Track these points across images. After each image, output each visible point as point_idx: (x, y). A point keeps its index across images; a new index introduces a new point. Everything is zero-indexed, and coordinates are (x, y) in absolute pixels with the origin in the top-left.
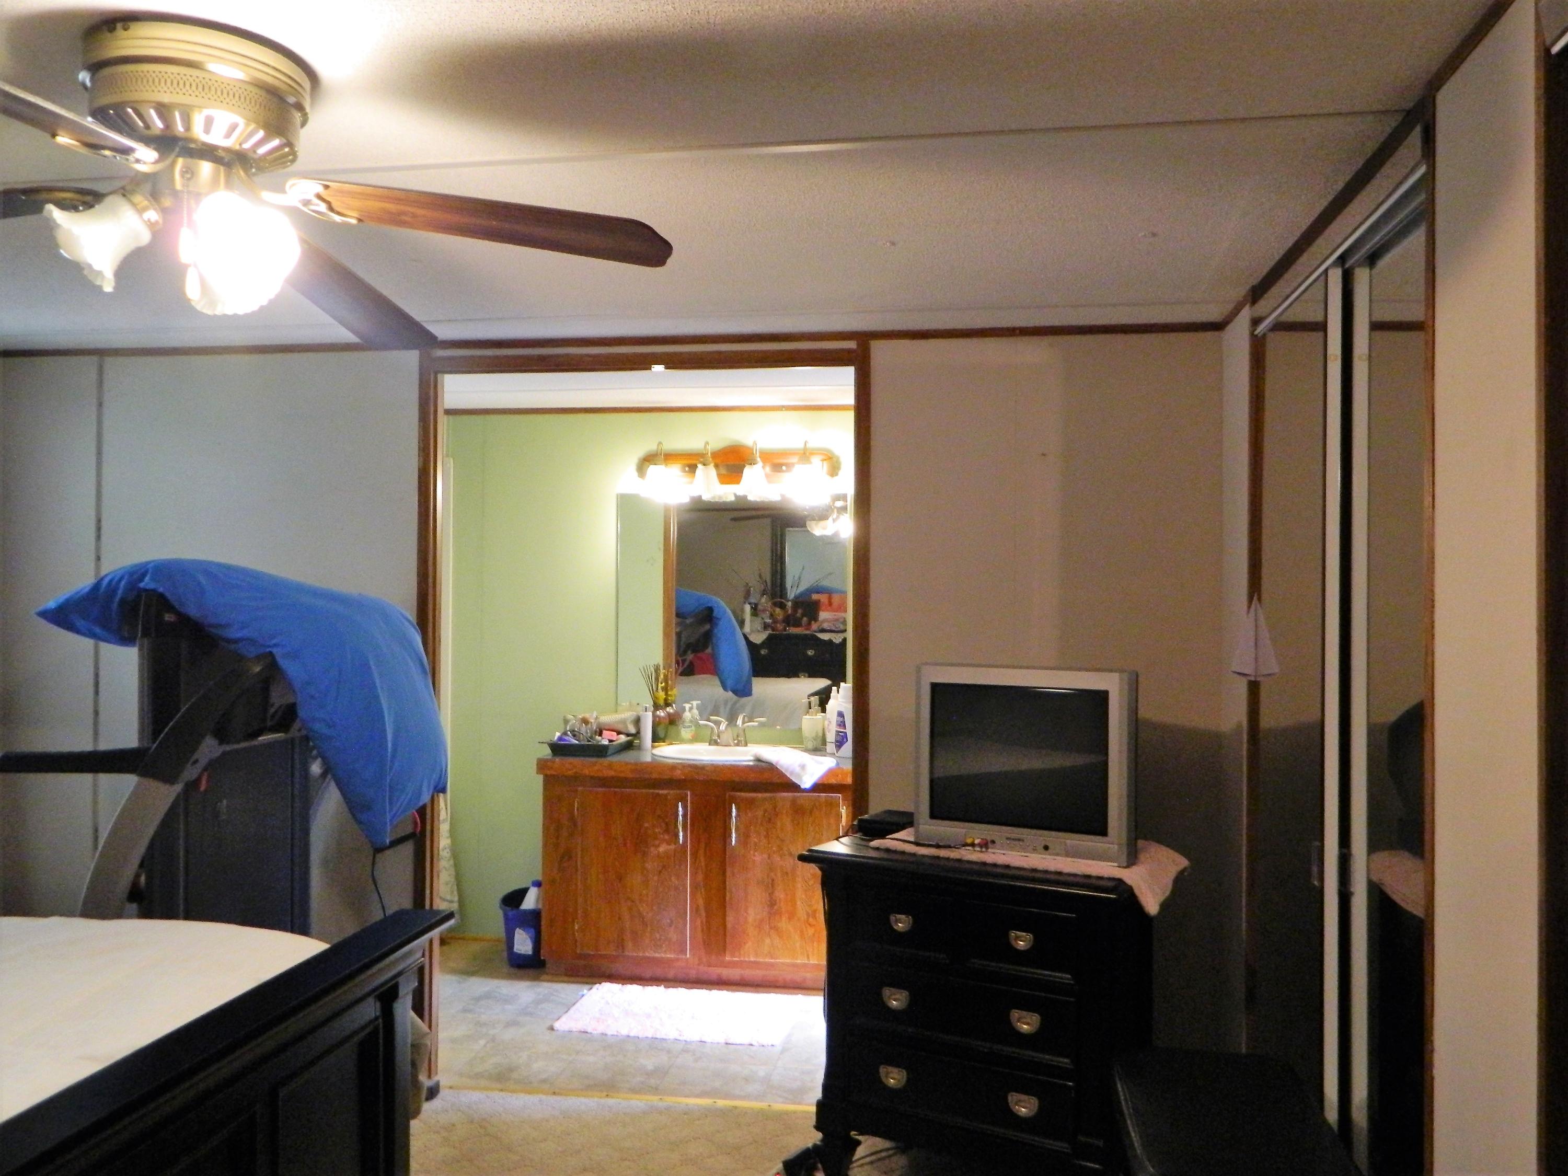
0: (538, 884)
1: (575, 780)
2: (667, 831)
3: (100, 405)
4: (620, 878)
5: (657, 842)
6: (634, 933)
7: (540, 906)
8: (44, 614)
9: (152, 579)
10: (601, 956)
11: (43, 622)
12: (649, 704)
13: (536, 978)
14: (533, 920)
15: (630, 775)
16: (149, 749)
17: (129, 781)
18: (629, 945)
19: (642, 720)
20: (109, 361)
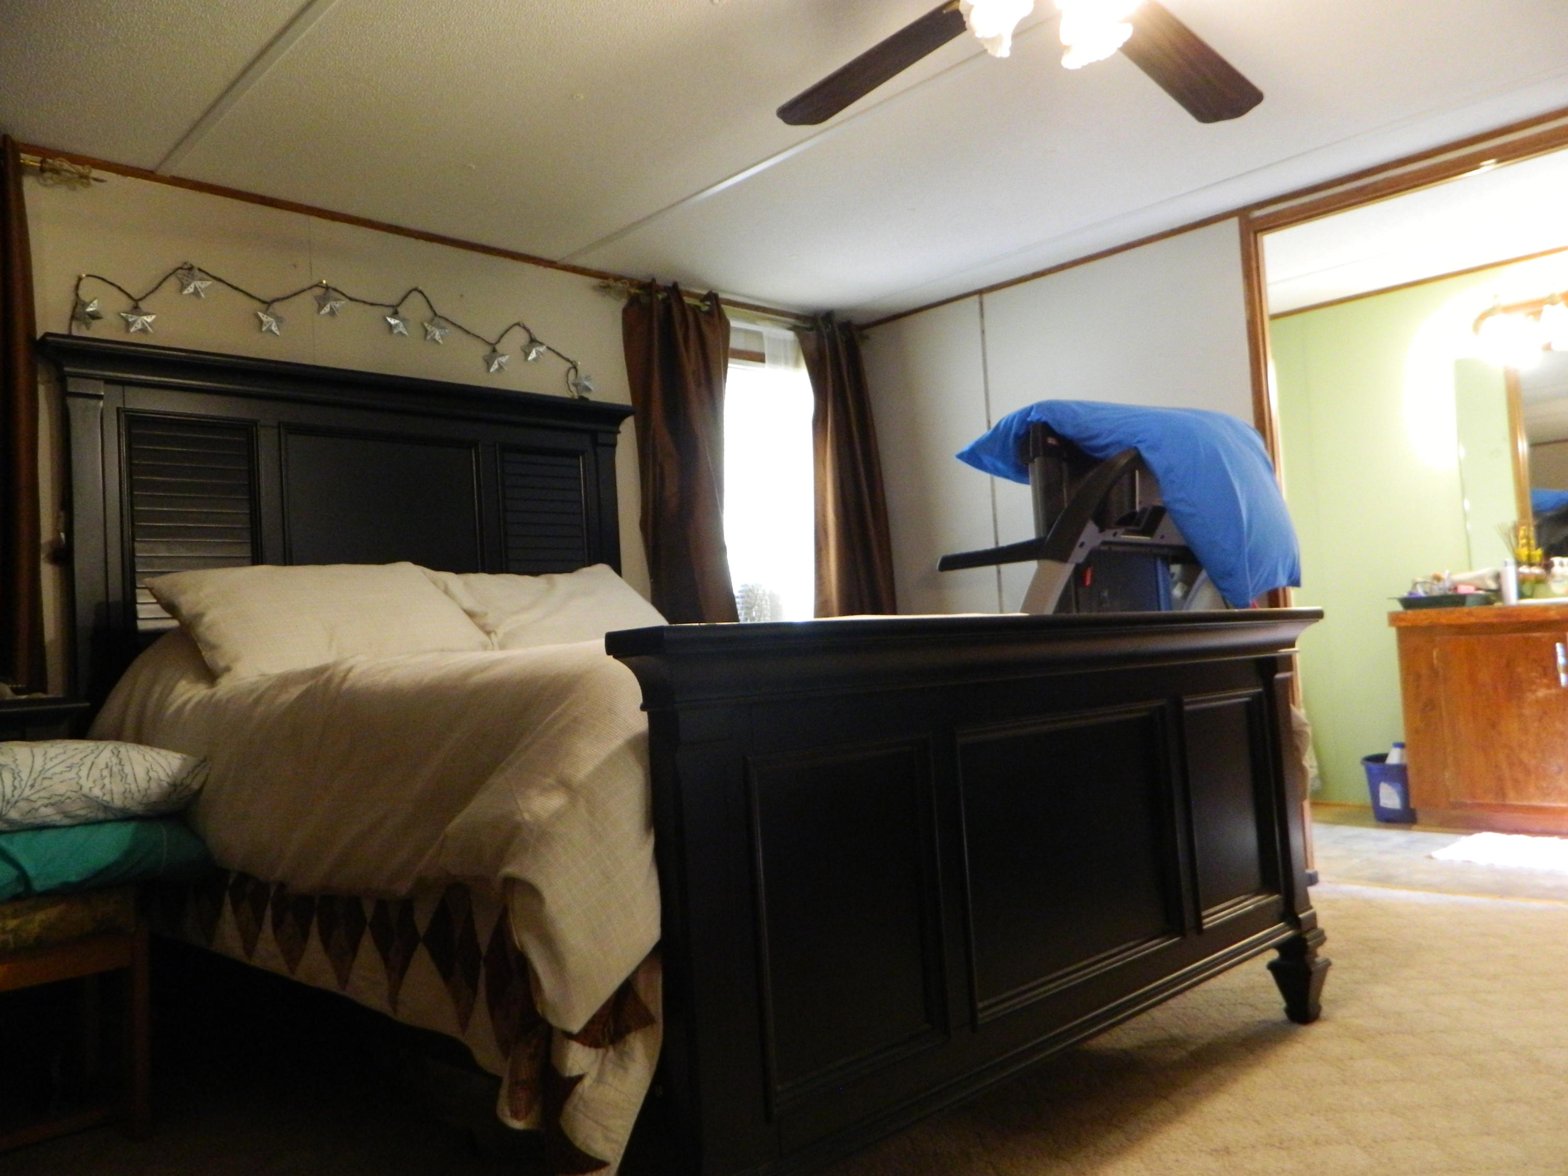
0: (1401, 746)
1: (1430, 630)
2: (1545, 675)
3: (983, 332)
4: (1494, 725)
5: (1534, 687)
6: (1516, 781)
7: (1405, 761)
8: (961, 456)
9: (1036, 412)
10: (1481, 806)
11: (959, 461)
12: (1510, 560)
13: (1409, 829)
14: (1399, 775)
15: (1495, 620)
16: (1046, 538)
17: (1030, 568)
18: (1511, 794)
19: (1503, 576)
20: (987, 297)
